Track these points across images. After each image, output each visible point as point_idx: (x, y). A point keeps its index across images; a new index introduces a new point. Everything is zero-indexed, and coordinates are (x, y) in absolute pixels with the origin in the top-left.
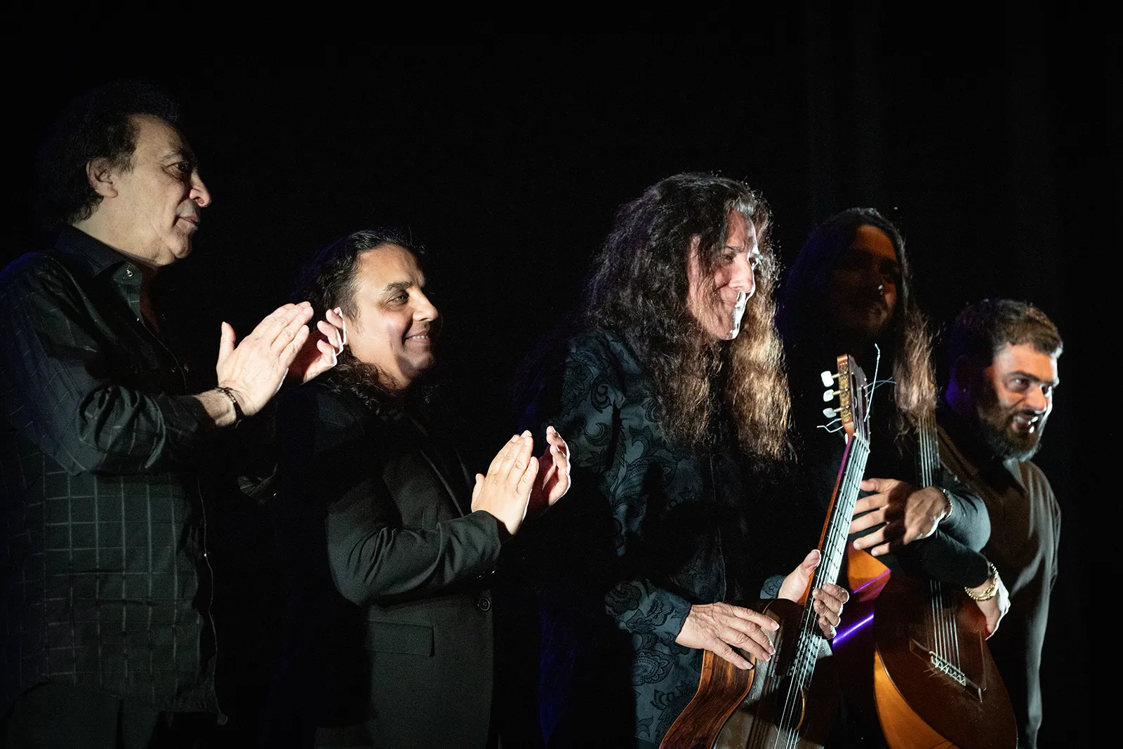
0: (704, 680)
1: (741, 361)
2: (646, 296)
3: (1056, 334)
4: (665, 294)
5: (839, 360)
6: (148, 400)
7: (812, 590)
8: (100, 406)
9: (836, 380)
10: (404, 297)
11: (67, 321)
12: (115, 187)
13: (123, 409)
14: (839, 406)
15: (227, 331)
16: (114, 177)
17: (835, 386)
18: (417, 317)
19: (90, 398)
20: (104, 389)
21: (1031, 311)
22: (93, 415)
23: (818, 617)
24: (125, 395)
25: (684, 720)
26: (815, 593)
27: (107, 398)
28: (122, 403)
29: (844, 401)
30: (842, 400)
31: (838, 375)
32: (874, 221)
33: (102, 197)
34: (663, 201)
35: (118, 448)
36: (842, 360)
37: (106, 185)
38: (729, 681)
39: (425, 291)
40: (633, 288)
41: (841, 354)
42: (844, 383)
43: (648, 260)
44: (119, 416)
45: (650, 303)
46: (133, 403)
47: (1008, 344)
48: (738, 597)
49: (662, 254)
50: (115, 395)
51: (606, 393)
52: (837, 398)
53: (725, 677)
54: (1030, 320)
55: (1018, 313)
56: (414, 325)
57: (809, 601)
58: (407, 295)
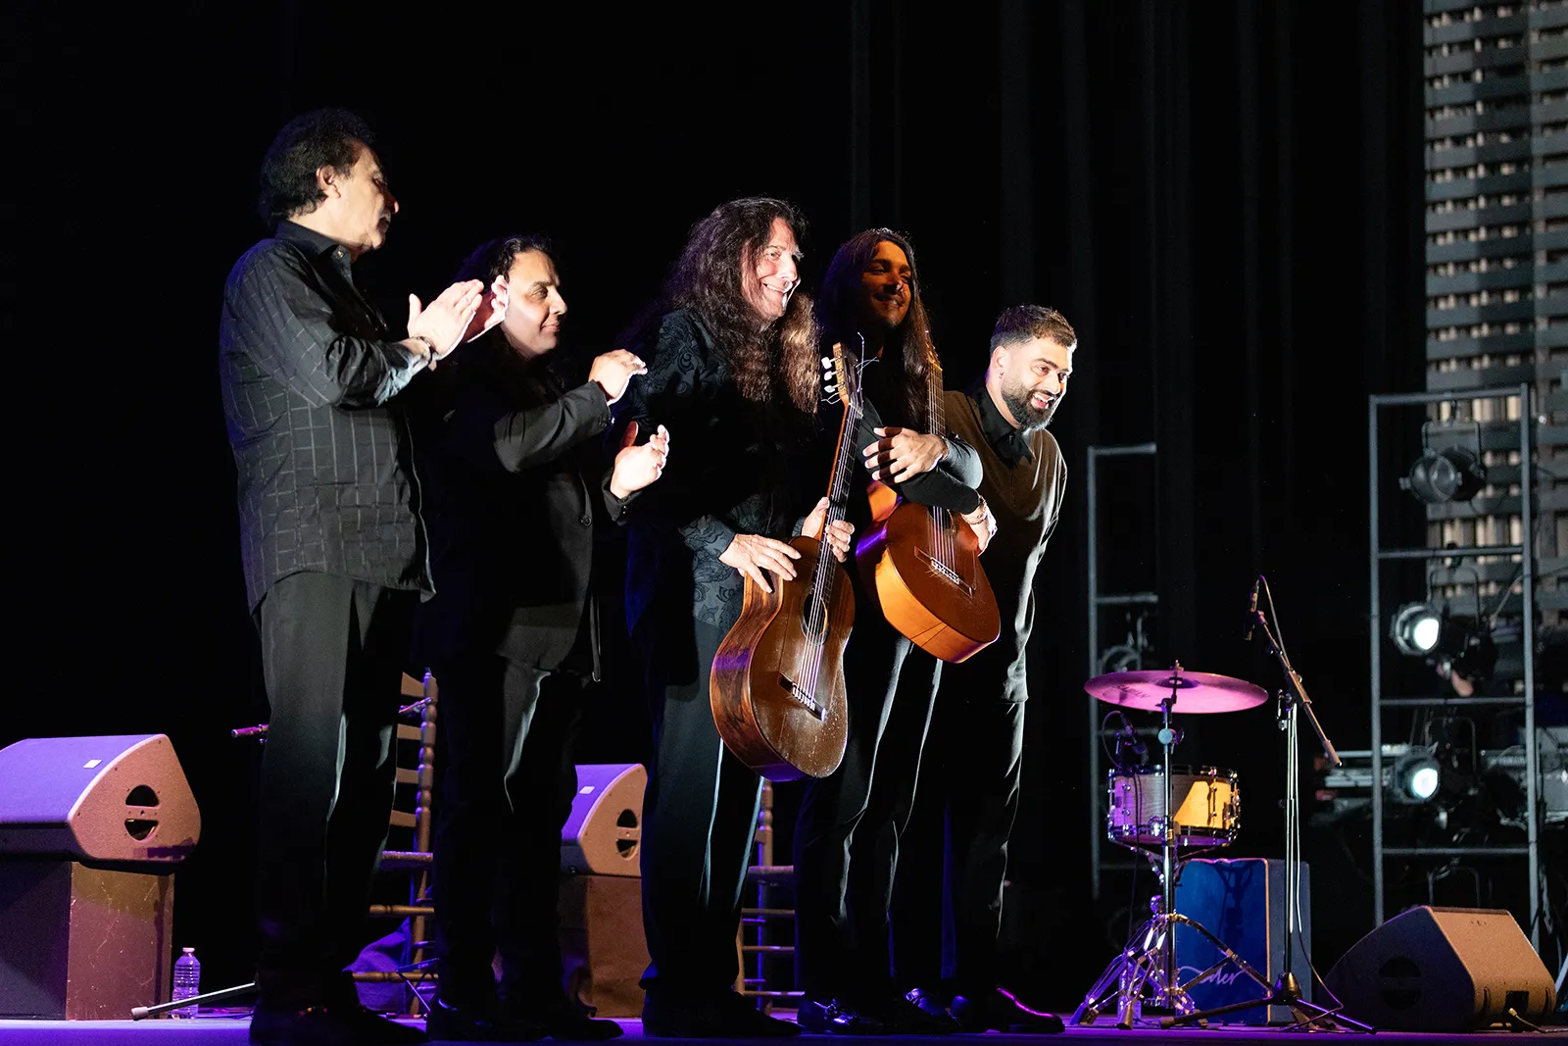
0: (746, 604)
1: (789, 345)
2: (710, 288)
3: (1073, 333)
4: (724, 285)
5: (835, 347)
6: (372, 346)
7: (825, 527)
8: (340, 352)
9: (833, 363)
10: (545, 293)
11: (306, 289)
12: (339, 191)
13: (355, 354)
14: (836, 383)
15: (414, 301)
16: (337, 182)
17: (833, 369)
18: (552, 311)
19: (332, 348)
20: (340, 339)
21: (1055, 315)
22: (336, 358)
23: (832, 547)
24: (356, 344)
25: (732, 637)
26: (827, 529)
27: (343, 345)
28: (355, 348)
29: (840, 379)
30: (838, 378)
31: (834, 360)
32: (890, 238)
33: (326, 197)
34: (723, 217)
35: (355, 384)
36: (837, 347)
37: (331, 187)
38: (765, 603)
39: (559, 290)
40: (701, 283)
41: (835, 343)
42: (839, 365)
43: (710, 260)
44: (354, 360)
45: (713, 293)
46: (362, 348)
47: (1034, 338)
48: (768, 532)
49: (721, 255)
50: (349, 344)
51: (689, 360)
52: (834, 377)
53: (762, 601)
54: (1053, 321)
55: (1043, 315)
56: (550, 316)
57: (823, 535)
58: (547, 291)
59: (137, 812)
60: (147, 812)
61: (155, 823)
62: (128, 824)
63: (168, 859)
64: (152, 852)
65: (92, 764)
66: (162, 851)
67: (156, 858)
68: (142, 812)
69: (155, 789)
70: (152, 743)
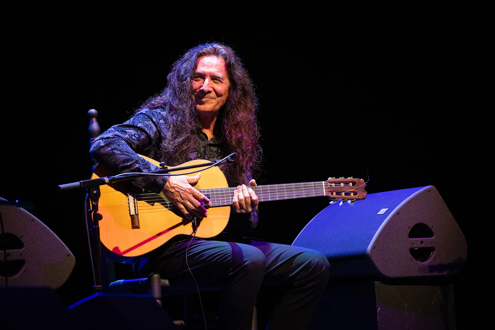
59: (418, 242)
60: (427, 242)
61: (432, 249)
62: (412, 251)
63: (445, 273)
64: (432, 268)
65: (383, 211)
66: (439, 267)
67: (436, 274)
68: (422, 242)
69: (429, 225)
70: (425, 191)
